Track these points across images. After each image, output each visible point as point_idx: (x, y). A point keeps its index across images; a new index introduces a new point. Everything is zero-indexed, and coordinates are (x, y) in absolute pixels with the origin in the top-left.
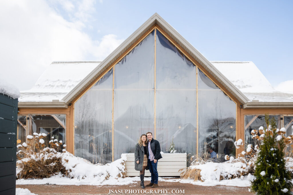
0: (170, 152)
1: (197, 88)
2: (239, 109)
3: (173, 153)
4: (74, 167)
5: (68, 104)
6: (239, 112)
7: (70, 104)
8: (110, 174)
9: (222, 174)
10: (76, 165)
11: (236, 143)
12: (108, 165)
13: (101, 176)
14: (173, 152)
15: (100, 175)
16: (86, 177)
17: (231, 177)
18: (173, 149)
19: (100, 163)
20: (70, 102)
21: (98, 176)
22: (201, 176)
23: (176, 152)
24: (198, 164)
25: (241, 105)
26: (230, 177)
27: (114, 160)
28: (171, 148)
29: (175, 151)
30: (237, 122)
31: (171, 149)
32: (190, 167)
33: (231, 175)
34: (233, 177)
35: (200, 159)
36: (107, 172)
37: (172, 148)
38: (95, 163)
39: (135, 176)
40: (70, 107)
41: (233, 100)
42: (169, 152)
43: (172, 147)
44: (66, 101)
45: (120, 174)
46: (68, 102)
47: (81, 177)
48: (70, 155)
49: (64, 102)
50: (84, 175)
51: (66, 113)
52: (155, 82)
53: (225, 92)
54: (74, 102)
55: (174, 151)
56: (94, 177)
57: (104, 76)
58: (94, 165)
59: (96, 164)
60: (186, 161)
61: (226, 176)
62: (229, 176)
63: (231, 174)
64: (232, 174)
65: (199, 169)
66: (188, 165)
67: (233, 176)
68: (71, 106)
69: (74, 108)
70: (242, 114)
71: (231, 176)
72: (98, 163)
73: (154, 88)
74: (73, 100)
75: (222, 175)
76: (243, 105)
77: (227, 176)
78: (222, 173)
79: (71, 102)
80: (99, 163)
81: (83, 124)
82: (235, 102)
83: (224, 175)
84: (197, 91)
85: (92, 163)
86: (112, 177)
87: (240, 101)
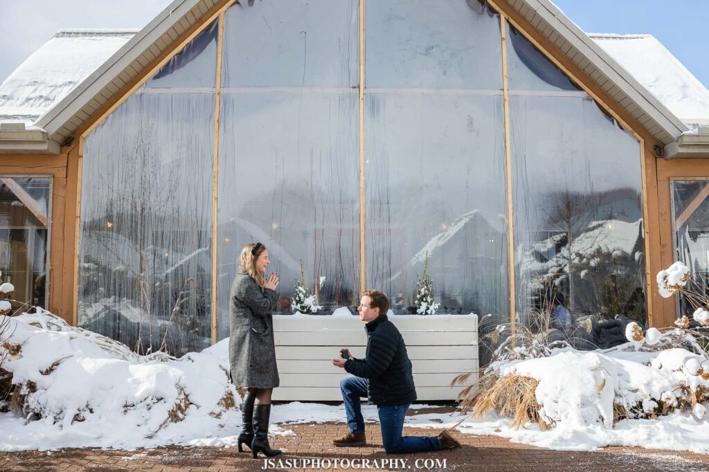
0: (416, 309)
1: (506, 89)
2: (651, 161)
3: (426, 314)
4: (49, 371)
5: (59, 139)
6: (650, 171)
7: (69, 140)
8: (191, 398)
9: (621, 396)
10: (57, 364)
11: (665, 278)
12: (190, 359)
13: (155, 407)
14: (428, 308)
15: (149, 401)
16: (91, 411)
17: (655, 409)
18: (429, 299)
19: (163, 351)
20: (66, 133)
21: (141, 408)
22: (539, 407)
23: (438, 312)
24: (523, 356)
25: (657, 147)
26: (652, 409)
27: (218, 340)
28: (418, 296)
29: (435, 306)
30: (645, 205)
31: (421, 299)
32: (494, 365)
33: (654, 399)
34: (661, 409)
35: (526, 335)
36: (182, 389)
37: (425, 296)
38: (143, 352)
39: (288, 402)
40: (68, 149)
41: (630, 129)
42: (413, 310)
43: (423, 290)
44: (53, 129)
45: (231, 394)
46: (57, 133)
47: (70, 414)
48: (54, 321)
49: (43, 130)
50: (83, 406)
51: (53, 171)
52: (362, 67)
53: (600, 102)
54: (84, 135)
55: (432, 308)
56: (126, 411)
57: (189, 46)
58: (142, 358)
59: (148, 357)
60: (475, 342)
61: (635, 405)
62: (649, 406)
63: (653, 396)
64: (658, 399)
65: (530, 376)
66: (485, 357)
67: (660, 403)
68: (73, 146)
69: (80, 153)
70: (663, 175)
71: (656, 405)
72: (153, 351)
73: (359, 87)
74: (78, 128)
75: (618, 401)
76: (665, 145)
77: (640, 405)
78: (619, 392)
79: (73, 133)
80: (159, 352)
81: (112, 211)
82: (636, 134)
83: (629, 401)
84: (506, 97)
85: (133, 349)
86: (198, 407)
87: (653, 131)
